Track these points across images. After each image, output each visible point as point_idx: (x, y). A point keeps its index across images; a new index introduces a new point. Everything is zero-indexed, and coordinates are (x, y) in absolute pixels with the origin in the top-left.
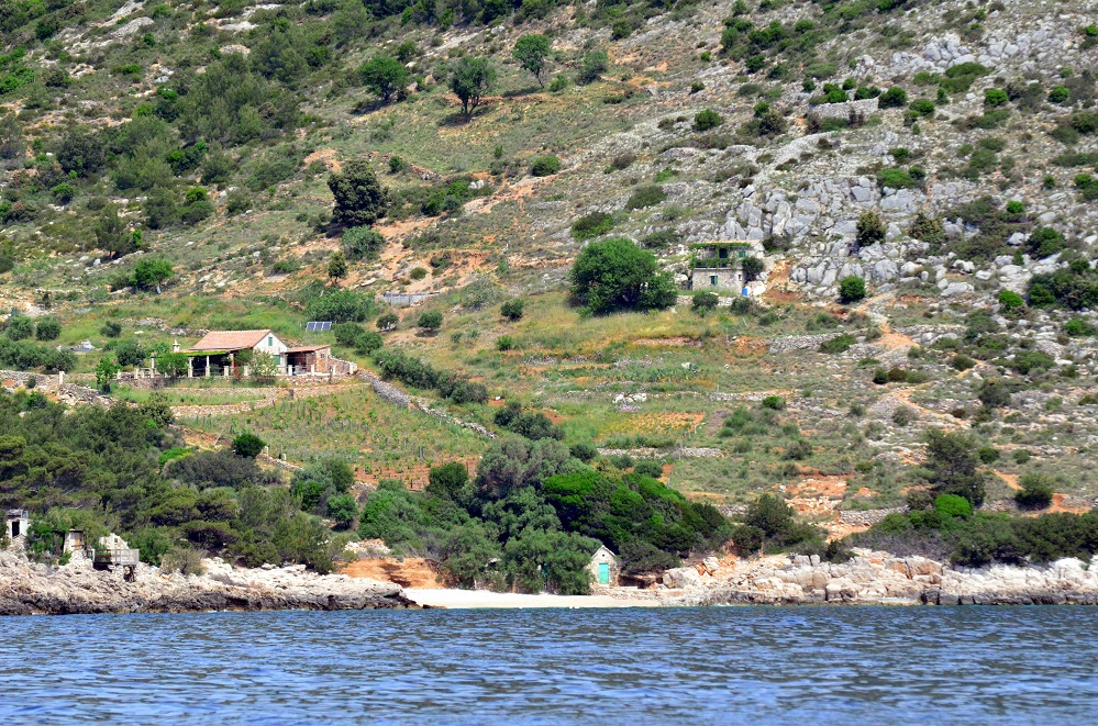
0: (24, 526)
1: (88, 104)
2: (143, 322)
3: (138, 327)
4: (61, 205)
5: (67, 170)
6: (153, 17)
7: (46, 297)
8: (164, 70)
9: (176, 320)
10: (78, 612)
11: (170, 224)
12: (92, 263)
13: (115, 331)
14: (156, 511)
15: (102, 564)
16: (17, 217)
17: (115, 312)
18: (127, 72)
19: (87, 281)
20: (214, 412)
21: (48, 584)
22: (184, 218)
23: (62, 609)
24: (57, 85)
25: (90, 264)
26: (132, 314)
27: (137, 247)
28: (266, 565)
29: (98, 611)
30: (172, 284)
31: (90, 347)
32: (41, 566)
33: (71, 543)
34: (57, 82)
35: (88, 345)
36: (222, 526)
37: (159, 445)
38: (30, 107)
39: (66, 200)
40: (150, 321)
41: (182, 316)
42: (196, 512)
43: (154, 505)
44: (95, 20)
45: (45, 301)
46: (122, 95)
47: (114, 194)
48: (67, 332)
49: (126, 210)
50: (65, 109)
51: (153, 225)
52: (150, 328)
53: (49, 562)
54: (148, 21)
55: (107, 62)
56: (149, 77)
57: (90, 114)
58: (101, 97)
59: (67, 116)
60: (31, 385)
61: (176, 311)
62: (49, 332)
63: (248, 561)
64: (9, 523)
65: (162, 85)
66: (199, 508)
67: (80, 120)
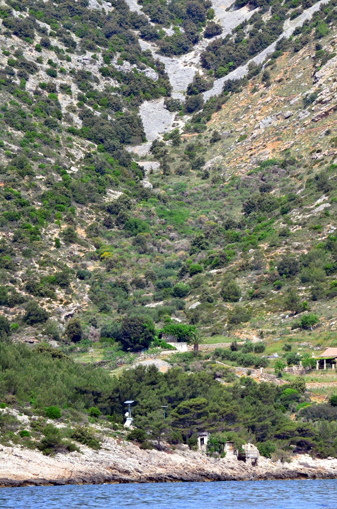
0: (206, 440)
1: (297, 244)
2: (302, 344)
3: (299, 346)
4: (276, 290)
5: (281, 274)
6: (331, 203)
7: (262, 333)
8: (332, 227)
9: (317, 343)
10: (225, 480)
11: (321, 298)
12: (286, 318)
13: (289, 348)
14: (278, 432)
15: (242, 458)
16: (256, 296)
17: (290, 340)
18: (315, 228)
19: (281, 325)
20: (326, 385)
21: (213, 467)
22: (327, 295)
23: (218, 478)
24: (284, 236)
25: (284, 318)
26: (298, 340)
27: (305, 309)
28: (329, 458)
29: (234, 480)
30: (318, 326)
31: (277, 356)
32: (212, 459)
33: (227, 448)
34: (284, 234)
35: (276, 355)
36: (309, 439)
37: (298, 401)
38: (271, 246)
39: (279, 288)
40: (305, 343)
41: (319, 341)
42: (297, 433)
43: (277, 430)
44: (307, 205)
45: (261, 335)
46: (312, 239)
47: (300, 285)
48: (268, 349)
49: (303, 292)
50: (286, 247)
51: (314, 299)
52: (305, 347)
53: (216, 457)
54: (328, 205)
55: (308, 224)
56: (325, 231)
57: (297, 248)
58: (303, 241)
59: (287, 249)
60: (249, 374)
61: (317, 339)
62: (260, 349)
63: (322, 456)
64: (199, 439)
65: (330, 235)
66: (298, 431)
67: (292, 251)
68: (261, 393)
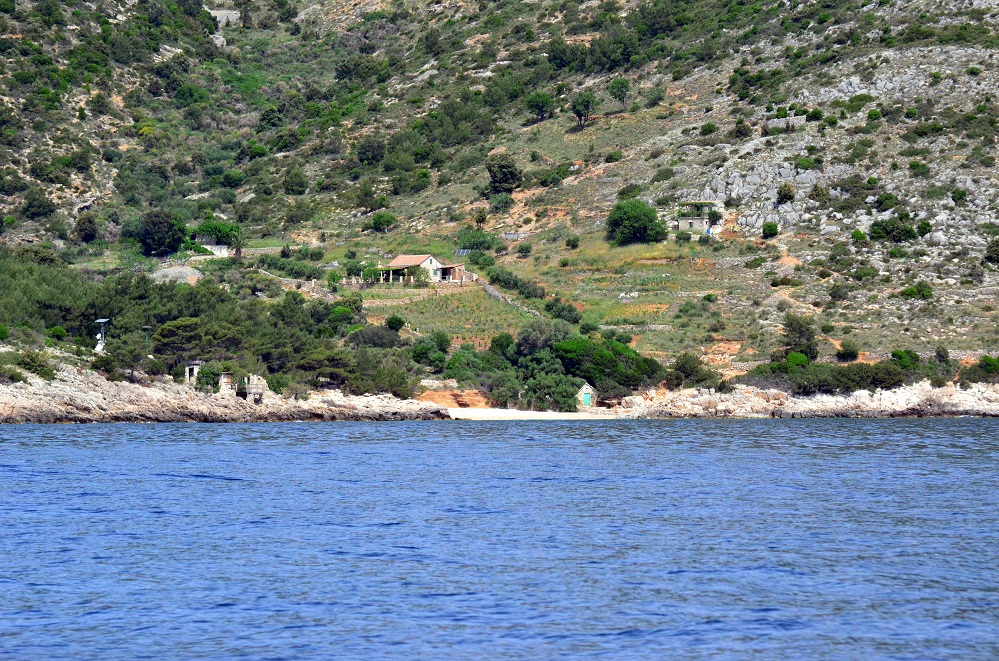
0: (196, 370)
1: (389, 121)
2: (371, 250)
3: (367, 253)
4: (352, 181)
5: (362, 160)
6: (438, 69)
7: (323, 235)
8: (436, 101)
9: (388, 249)
10: (213, 422)
11: (405, 192)
12: (358, 216)
13: (352, 255)
14: (302, 362)
15: (242, 393)
16: (327, 188)
17: (357, 245)
18: (414, 102)
19: (350, 225)
20: (389, 303)
21: (200, 404)
22: (412, 188)
23: (205, 419)
24: (373, 110)
25: (355, 216)
26: (366, 245)
27: (383, 206)
28: (367, 394)
29: (225, 421)
30: (395, 227)
31: (337, 265)
32: (202, 394)
33: (224, 381)
34: (375, 108)
35: (336, 264)
36: (341, 371)
37: (350, 323)
38: (357, 123)
39: (356, 178)
40: (374, 249)
41: (392, 247)
42: (326, 362)
43: (303, 358)
44: (411, 72)
45: (323, 238)
46: (409, 116)
47: (383, 174)
48: (327, 256)
49: (384, 183)
50: (375, 124)
51: (396, 192)
52: (374, 253)
53: (207, 392)
54: (435, 72)
55: (406, 97)
56: (427, 105)
57: (388, 127)
58: (396, 117)
59: (375, 128)
60: (299, 287)
61: (389, 244)
62: (317, 256)
63: (357, 392)
64: (187, 369)
65: (432, 110)
66: (328, 360)
67: (382, 131)
68: (283, 311)
